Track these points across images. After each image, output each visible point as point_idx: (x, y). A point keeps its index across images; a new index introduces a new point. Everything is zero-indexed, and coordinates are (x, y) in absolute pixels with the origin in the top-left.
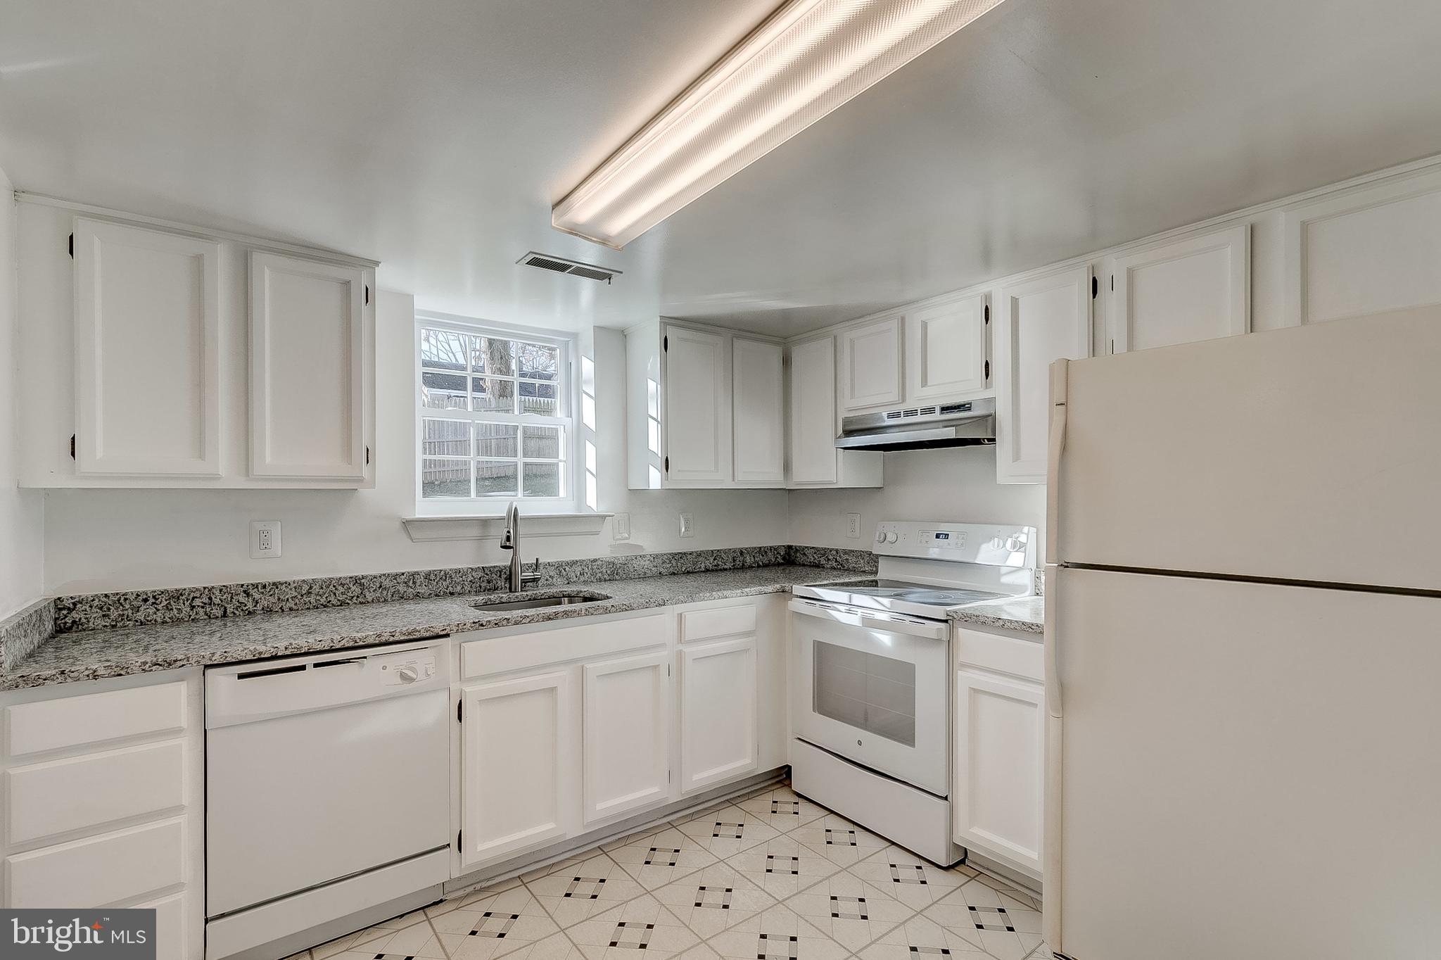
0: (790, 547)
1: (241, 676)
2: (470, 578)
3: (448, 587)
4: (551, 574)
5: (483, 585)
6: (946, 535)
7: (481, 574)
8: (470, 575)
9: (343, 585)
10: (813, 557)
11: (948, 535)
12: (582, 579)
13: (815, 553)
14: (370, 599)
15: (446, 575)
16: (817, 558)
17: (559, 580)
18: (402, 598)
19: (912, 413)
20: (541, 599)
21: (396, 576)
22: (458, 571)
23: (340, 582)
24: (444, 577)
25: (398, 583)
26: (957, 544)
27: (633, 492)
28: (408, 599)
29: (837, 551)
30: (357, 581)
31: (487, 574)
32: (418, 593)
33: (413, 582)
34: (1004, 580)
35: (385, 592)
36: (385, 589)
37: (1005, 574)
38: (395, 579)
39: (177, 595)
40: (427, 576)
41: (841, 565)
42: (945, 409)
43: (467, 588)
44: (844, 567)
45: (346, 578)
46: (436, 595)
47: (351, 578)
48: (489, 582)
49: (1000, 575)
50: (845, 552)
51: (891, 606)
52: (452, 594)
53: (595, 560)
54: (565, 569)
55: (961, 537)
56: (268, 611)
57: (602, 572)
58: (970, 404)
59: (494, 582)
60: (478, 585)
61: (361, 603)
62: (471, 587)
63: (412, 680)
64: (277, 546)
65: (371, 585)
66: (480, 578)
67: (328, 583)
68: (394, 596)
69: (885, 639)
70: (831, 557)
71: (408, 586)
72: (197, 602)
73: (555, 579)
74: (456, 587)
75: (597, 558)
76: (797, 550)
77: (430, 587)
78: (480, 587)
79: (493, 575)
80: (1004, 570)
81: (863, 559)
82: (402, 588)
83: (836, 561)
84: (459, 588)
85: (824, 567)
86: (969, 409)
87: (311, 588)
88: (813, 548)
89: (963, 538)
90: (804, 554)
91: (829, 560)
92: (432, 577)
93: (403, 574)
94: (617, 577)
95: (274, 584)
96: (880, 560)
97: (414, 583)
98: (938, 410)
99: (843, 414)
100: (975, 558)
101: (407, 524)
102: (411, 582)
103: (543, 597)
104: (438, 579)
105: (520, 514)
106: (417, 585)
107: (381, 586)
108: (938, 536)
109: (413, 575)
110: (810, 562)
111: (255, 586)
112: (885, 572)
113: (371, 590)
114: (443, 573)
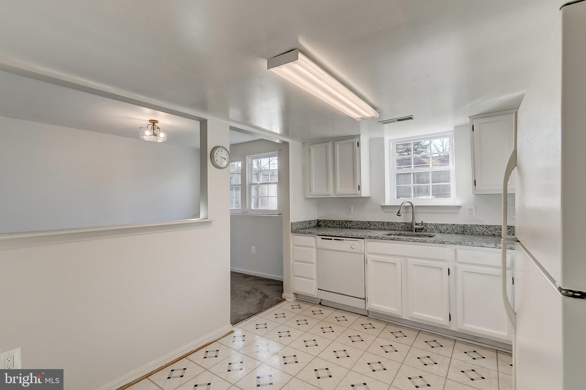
1: (322, 238)
2: (401, 226)
4: (433, 228)
5: (405, 228)
7: (405, 225)
9: (365, 223)
12: (447, 232)
14: (372, 228)
15: (393, 224)
17: (436, 231)
20: (420, 236)
21: (379, 222)
22: (397, 223)
23: (365, 222)
25: (379, 224)
28: (382, 230)
30: (369, 222)
31: (407, 225)
35: (376, 227)
39: (334, 221)
40: (388, 223)
43: (400, 229)
45: (366, 221)
46: (390, 230)
47: (367, 221)
48: (407, 228)
52: (395, 230)
53: (454, 225)
54: (439, 227)
56: (350, 228)
57: (457, 230)
61: (370, 229)
62: (401, 229)
63: (353, 249)
64: (352, 212)
67: (362, 222)
68: (378, 228)
71: (382, 226)
72: (337, 223)
73: (434, 230)
75: (455, 224)
78: (405, 229)
79: (409, 226)
82: (380, 226)
84: (397, 228)
87: (358, 223)
92: (389, 224)
93: (381, 222)
94: (466, 233)
95: (351, 221)
97: (384, 225)
101: (383, 207)
103: (421, 235)
105: (414, 205)
106: (385, 225)
107: (375, 225)
109: (384, 222)
111: (347, 221)
113: (372, 225)
114: (392, 223)
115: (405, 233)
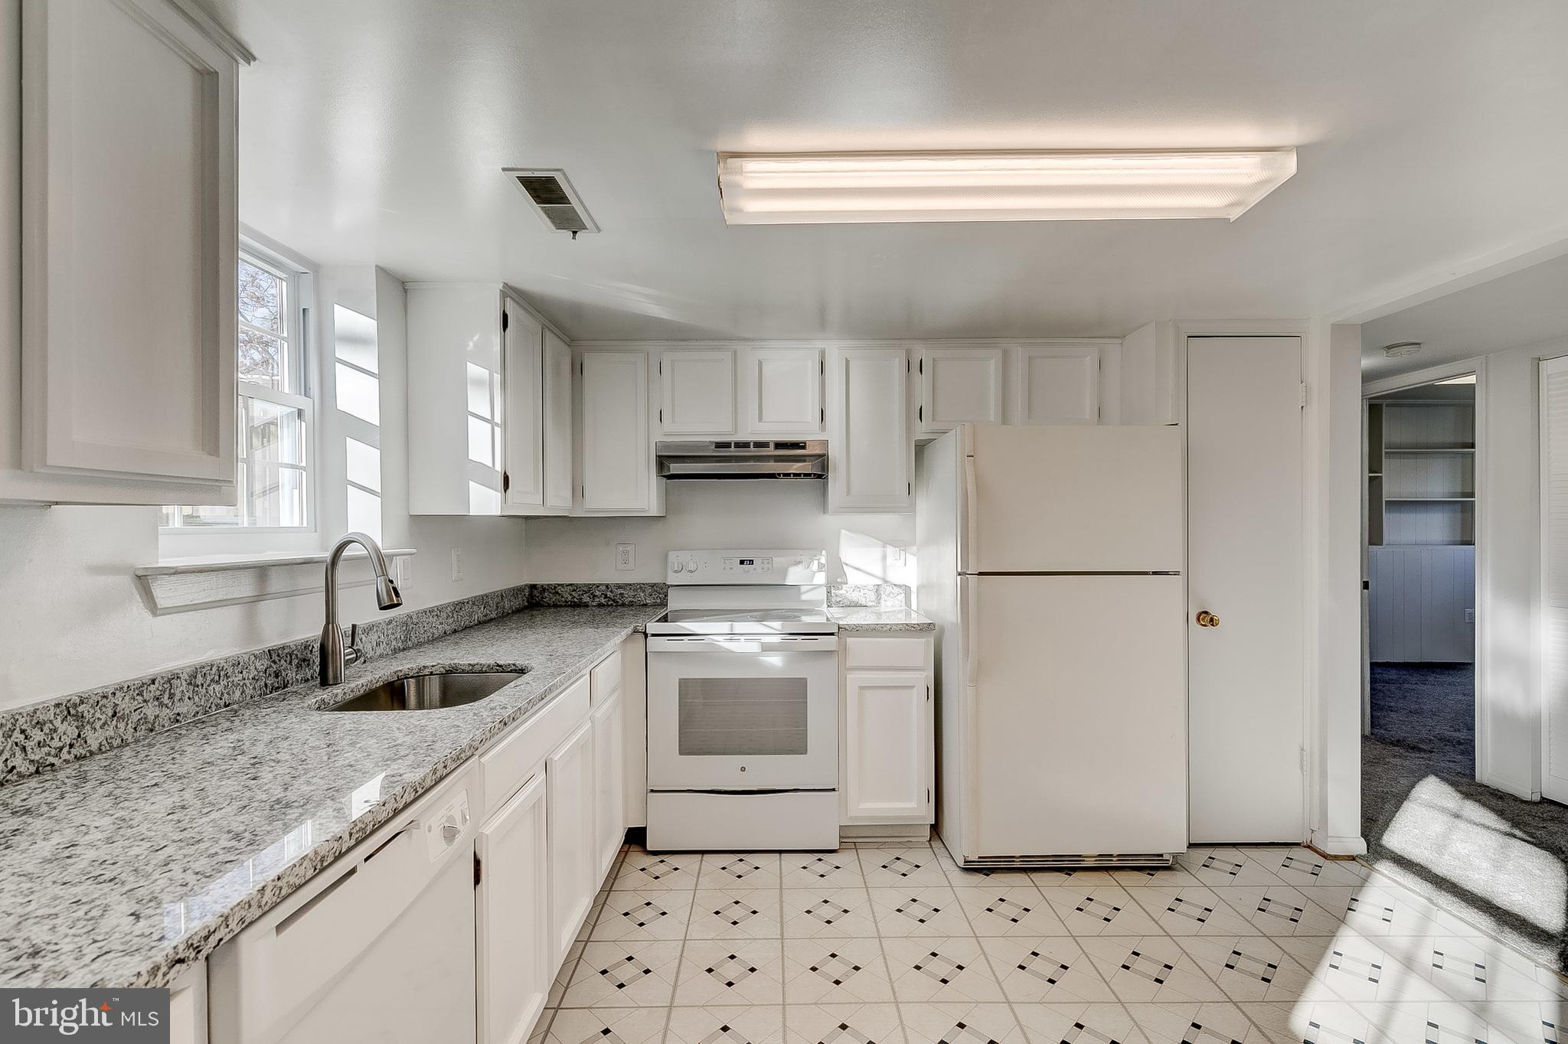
0: (533, 587)
1: (280, 928)
3: (222, 694)
6: (750, 561)
8: (252, 668)
10: (571, 595)
11: (752, 561)
13: (574, 590)
14: (94, 747)
15: (219, 673)
16: (576, 596)
18: (152, 730)
19: (746, 445)
21: (141, 688)
24: (217, 678)
25: (145, 701)
26: (763, 569)
27: (415, 518)
28: (162, 731)
29: (607, 586)
30: (68, 709)
32: (178, 714)
33: (170, 694)
34: (804, 597)
36: (122, 718)
37: (805, 592)
38: (140, 694)
40: (193, 678)
41: (613, 600)
42: (779, 445)
44: (617, 602)
46: (205, 714)
47: (56, 705)
48: (277, 676)
49: (800, 594)
50: (619, 586)
51: (783, 628)
52: (228, 706)
55: (766, 562)
58: (805, 443)
59: (283, 673)
60: (263, 684)
61: (77, 759)
62: (254, 688)
65: (98, 715)
66: (266, 670)
68: (138, 729)
69: (775, 660)
70: (597, 593)
71: (161, 705)
74: (234, 692)
76: (544, 589)
77: (196, 698)
78: (266, 685)
79: (283, 662)
80: (803, 589)
81: (644, 591)
82: (151, 711)
83: (606, 597)
84: (238, 693)
85: (587, 606)
86: (804, 447)
88: (571, 585)
89: (768, 563)
90: (557, 593)
91: (594, 596)
92: (199, 680)
93: (154, 680)
94: (410, 644)
96: (671, 592)
97: (171, 696)
98: (772, 446)
99: (658, 437)
100: (784, 580)
101: (146, 581)
102: (166, 696)
104: (208, 682)
106: (176, 698)
107: (114, 714)
108: (742, 562)
109: (172, 678)
110: (567, 602)
112: (675, 602)
113: (98, 725)
114: (215, 669)
115: (337, 695)
